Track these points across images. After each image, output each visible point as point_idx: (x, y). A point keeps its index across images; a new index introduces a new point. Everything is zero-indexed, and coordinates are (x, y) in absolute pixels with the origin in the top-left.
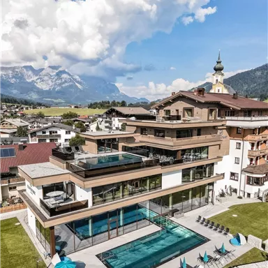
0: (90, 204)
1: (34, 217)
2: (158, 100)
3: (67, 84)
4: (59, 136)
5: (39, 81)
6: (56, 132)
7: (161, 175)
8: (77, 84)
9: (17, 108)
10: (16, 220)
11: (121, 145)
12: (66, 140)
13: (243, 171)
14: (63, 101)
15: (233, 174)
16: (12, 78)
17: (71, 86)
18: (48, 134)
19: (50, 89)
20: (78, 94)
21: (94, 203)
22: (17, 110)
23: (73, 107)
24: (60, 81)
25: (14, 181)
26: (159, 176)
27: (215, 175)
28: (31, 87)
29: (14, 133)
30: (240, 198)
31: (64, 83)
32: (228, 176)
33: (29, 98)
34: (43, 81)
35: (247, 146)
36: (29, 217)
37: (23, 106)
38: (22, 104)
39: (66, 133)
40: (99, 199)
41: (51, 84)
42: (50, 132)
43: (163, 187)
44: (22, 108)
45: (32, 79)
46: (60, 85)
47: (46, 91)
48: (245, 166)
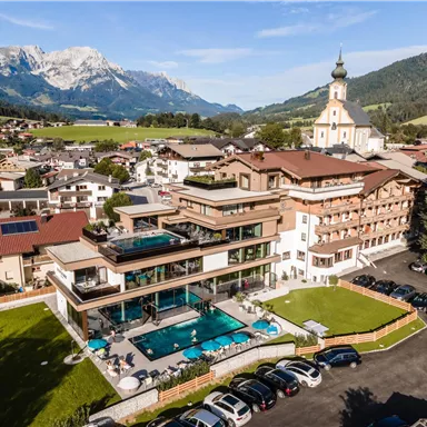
0: (123, 289)
1: (65, 300)
2: (258, 109)
3: (100, 80)
4: (90, 193)
5: (52, 73)
6: (85, 187)
7: (201, 257)
8: (117, 79)
9: (17, 125)
10: (43, 304)
11: (161, 220)
12: (99, 198)
13: (310, 250)
14: (93, 110)
15: (301, 254)
16: (5, 67)
17: (108, 84)
18: (73, 189)
19: (71, 88)
20: (120, 97)
21: (127, 288)
22: (18, 129)
23: (111, 123)
24: (88, 75)
25: (38, 260)
26: (200, 258)
27: (272, 255)
28: (39, 85)
29: (22, 178)
30: (304, 281)
31: (95, 77)
32: (294, 255)
33: (36, 104)
34: (58, 74)
35: (315, 220)
36: (59, 302)
37: (27, 121)
38: (26, 116)
39: (100, 188)
40: (132, 283)
41: (73, 80)
42: (77, 187)
43: (205, 271)
44: (27, 126)
45: (40, 70)
46: (89, 81)
47: (66, 92)
48: (311, 244)
